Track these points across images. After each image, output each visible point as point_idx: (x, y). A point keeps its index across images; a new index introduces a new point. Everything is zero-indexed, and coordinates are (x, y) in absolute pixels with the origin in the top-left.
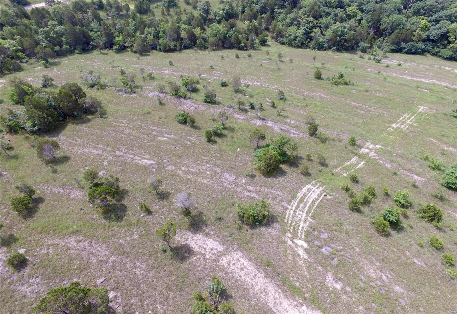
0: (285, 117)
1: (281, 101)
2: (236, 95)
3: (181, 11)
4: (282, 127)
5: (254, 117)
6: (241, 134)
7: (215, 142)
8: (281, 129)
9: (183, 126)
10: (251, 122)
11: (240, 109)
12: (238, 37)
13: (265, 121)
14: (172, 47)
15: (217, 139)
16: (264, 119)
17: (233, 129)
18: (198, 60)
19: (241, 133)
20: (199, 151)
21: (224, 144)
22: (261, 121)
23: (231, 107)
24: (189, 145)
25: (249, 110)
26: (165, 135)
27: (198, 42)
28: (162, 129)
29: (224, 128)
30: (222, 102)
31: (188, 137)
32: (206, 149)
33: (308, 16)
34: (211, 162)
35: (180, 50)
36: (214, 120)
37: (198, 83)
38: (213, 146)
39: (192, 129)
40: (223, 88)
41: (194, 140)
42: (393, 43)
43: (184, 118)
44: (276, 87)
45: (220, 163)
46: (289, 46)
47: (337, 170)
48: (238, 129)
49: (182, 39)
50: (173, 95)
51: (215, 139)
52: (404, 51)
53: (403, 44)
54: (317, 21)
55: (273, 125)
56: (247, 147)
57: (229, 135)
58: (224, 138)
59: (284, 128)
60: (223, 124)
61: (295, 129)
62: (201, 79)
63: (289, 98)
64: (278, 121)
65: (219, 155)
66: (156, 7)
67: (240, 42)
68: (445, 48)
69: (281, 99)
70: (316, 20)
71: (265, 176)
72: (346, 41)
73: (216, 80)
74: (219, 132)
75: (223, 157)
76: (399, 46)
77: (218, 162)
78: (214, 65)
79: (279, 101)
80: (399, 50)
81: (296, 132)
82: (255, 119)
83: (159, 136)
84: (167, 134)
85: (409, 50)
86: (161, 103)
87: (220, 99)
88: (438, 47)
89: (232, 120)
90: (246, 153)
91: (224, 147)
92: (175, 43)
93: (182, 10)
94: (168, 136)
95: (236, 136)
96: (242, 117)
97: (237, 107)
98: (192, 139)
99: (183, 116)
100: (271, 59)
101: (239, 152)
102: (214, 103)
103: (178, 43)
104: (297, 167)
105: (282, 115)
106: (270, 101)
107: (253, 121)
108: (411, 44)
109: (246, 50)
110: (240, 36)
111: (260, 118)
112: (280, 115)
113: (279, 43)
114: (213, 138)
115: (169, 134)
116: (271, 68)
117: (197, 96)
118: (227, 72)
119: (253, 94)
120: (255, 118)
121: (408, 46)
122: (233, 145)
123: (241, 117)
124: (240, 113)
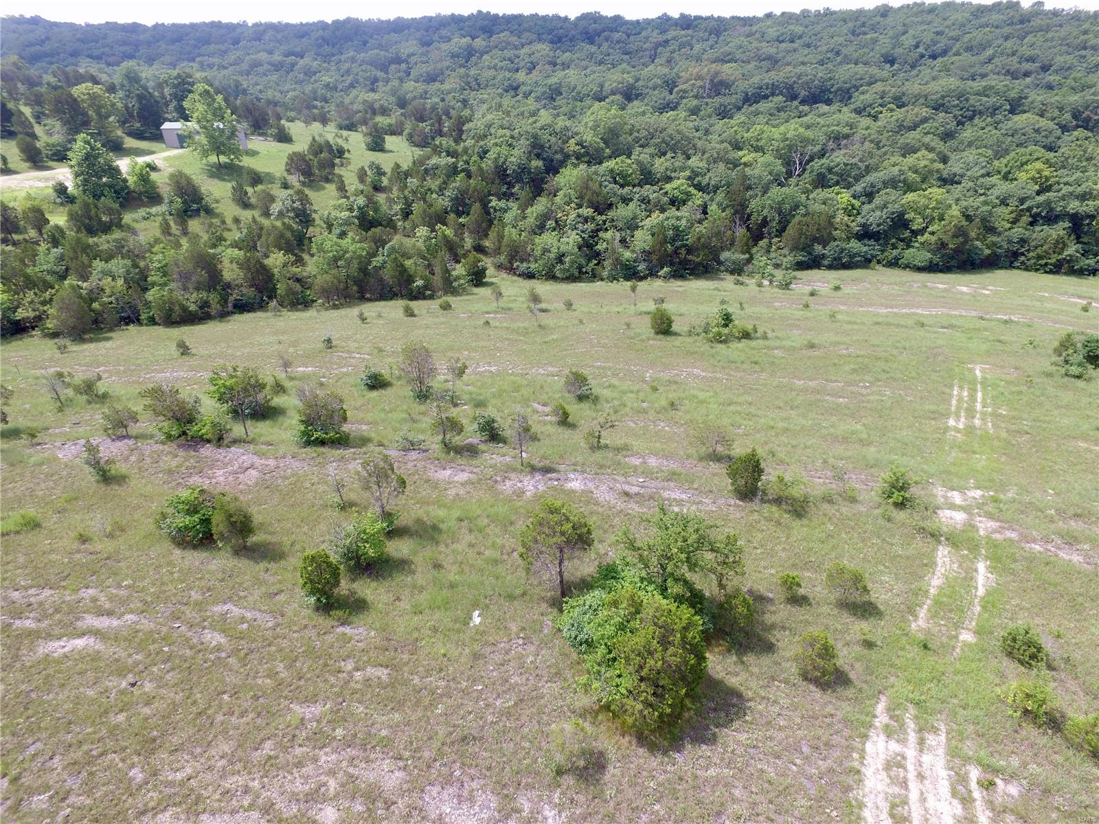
0: (618, 450)
1: (585, 405)
2: (423, 408)
3: (223, 222)
4: (627, 488)
5: (510, 469)
6: (471, 545)
7: (358, 606)
8: (627, 494)
9: (194, 558)
10: (500, 487)
11: (447, 447)
12: (402, 266)
13: (554, 475)
14: (193, 308)
15: (367, 589)
16: (547, 470)
17: (435, 528)
18: (283, 333)
19: (470, 538)
20: (272, 674)
21: (405, 605)
22: (538, 476)
23: (410, 446)
24: (219, 648)
25: (482, 447)
26: (91, 621)
27: (281, 288)
28: (76, 591)
29: (393, 533)
30: (373, 435)
31: (218, 609)
32: (310, 652)
33: (580, 206)
34: (339, 732)
35: (223, 315)
36: (345, 507)
37: (279, 388)
38: (347, 630)
39: (243, 564)
40: (374, 394)
41: (249, 615)
42: (795, 248)
43: (196, 518)
44: (550, 369)
45: (394, 727)
46: (547, 280)
47: (921, 622)
48: (453, 523)
49: (228, 286)
50: (169, 437)
51: (353, 593)
52: (826, 262)
53: (818, 248)
54: (604, 217)
55: (591, 485)
56: (511, 597)
57: (418, 560)
58: (399, 578)
59: (635, 490)
60: (387, 516)
61: (672, 484)
62: (291, 379)
63: (606, 393)
64: (601, 467)
65: (383, 673)
66: (145, 219)
67: (410, 279)
68: (909, 246)
69: (581, 398)
70: (601, 214)
71: (653, 748)
72: (690, 251)
73: (345, 374)
74: (371, 553)
75: (406, 683)
76: (810, 253)
77: (384, 722)
78: (339, 339)
79: (576, 406)
80: (813, 263)
81: (684, 496)
82: (513, 476)
83: (49, 636)
84: (101, 613)
85: (835, 259)
86: (106, 477)
87: (364, 427)
88: (894, 247)
89: (425, 491)
90: (514, 628)
91: (402, 625)
92: (204, 295)
93: (229, 221)
94: (103, 623)
95: (451, 558)
96: (463, 477)
97: (434, 443)
98: (236, 611)
99: (196, 512)
100: (510, 309)
101: (481, 632)
102: (341, 441)
103: (214, 298)
104: (769, 648)
105: (606, 446)
106: (547, 409)
107: (508, 483)
108: (837, 246)
109: (431, 297)
110: (408, 263)
111: (533, 469)
112: (599, 448)
113: (519, 275)
114: (345, 586)
115: (110, 613)
116: (519, 328)
117: (276, 430)
118: (381, 350)
119: (482, 398)
120: (514, 470)
121: (829, 251)
122: (446, 605)
123: (455, 476)
124: (452, 461)
